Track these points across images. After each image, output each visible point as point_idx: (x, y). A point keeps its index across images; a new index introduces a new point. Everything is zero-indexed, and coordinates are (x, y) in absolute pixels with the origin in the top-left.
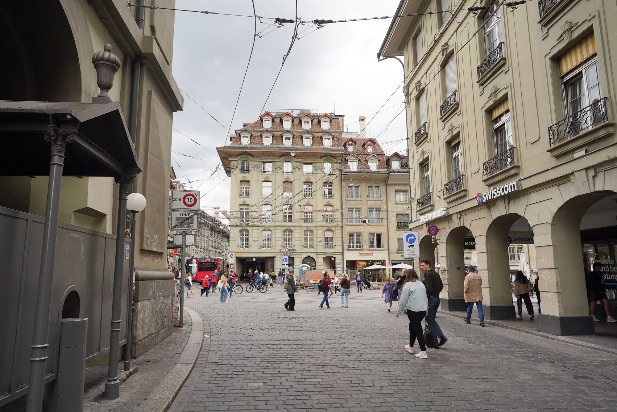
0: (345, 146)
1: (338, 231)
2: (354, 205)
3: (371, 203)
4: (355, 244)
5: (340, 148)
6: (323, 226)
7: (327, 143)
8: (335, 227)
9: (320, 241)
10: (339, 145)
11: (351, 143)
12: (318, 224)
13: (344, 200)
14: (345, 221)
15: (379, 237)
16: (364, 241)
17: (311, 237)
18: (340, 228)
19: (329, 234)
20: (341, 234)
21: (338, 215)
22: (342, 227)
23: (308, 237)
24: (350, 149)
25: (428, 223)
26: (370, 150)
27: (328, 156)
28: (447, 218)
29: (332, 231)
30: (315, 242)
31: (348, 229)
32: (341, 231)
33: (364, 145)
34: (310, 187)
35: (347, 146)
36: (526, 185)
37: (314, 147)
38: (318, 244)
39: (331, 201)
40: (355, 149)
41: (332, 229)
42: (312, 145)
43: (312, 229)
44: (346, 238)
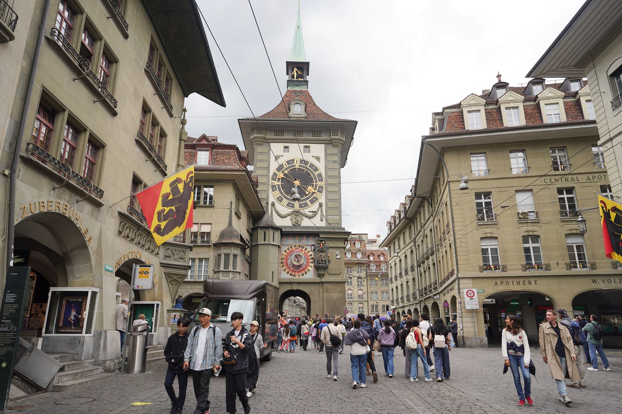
0: (368, 256)
1: (366, 304)
2: (373, 289)
3: (383, 289)
4: (375, 310)
5: (366, 259)
6: (358, 301)
7: (359, 256)
8: (364, 301)
9: (356, 309)
10: (365, 257)
11: (372, 255)
12: (355, 300)
13: (368, 287)
14: (369, 298)
15: (387, 307)
16: (379, 309)
17: (351, 307)
18: (367, 302)
19: (361, 305)
20: (367, 305)
21: (365, 296)
22: (368, 301)
23: (350, 307)
24: (371, 258)
25: (393, 309)
26: (382, 258)
27: (360, 264)
28: (396, 308)
29: (363, 303)
30: (353, 310)
31: (371, 303)
32: (367, 303)
33: (379, 256)
34: (351, 280)
35: (369, 256)
36: (405, 305)
37: (352, 259)
38: (355, 311)
39: (362, 288)
40: (374, 258)
41: (363, 302)
42: (351, 258)
43: (352, 302)
44: (370, 307)
